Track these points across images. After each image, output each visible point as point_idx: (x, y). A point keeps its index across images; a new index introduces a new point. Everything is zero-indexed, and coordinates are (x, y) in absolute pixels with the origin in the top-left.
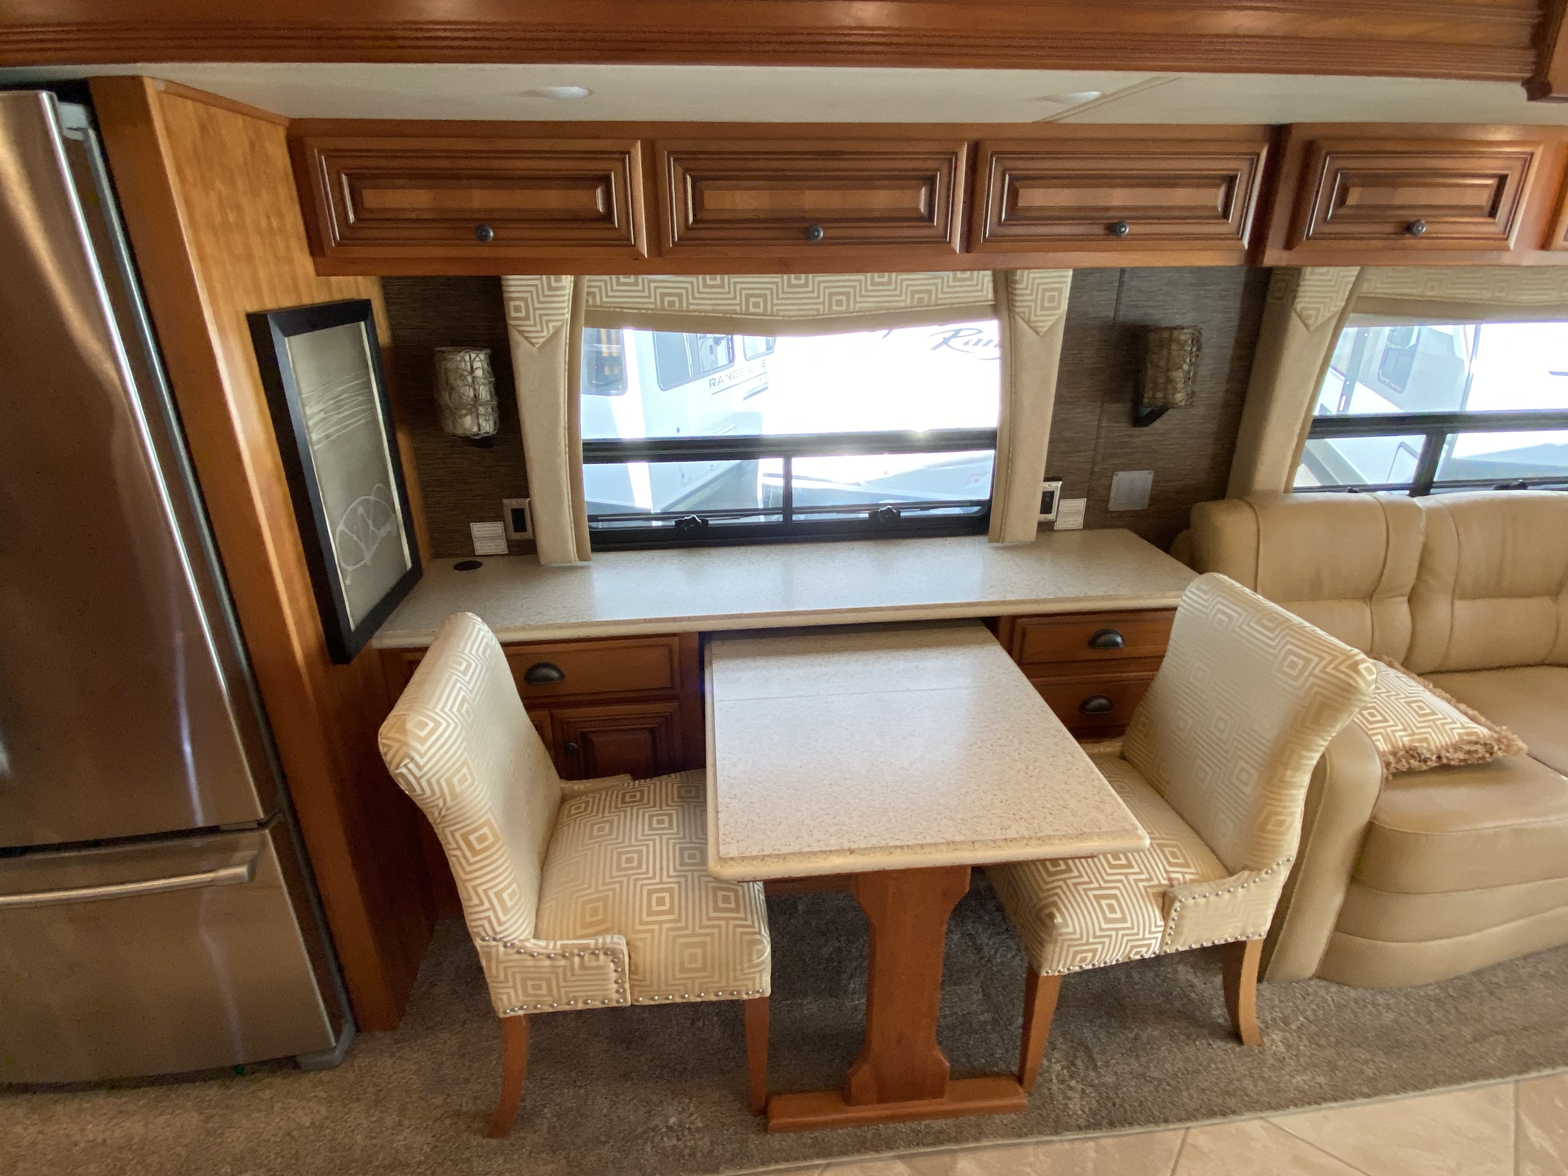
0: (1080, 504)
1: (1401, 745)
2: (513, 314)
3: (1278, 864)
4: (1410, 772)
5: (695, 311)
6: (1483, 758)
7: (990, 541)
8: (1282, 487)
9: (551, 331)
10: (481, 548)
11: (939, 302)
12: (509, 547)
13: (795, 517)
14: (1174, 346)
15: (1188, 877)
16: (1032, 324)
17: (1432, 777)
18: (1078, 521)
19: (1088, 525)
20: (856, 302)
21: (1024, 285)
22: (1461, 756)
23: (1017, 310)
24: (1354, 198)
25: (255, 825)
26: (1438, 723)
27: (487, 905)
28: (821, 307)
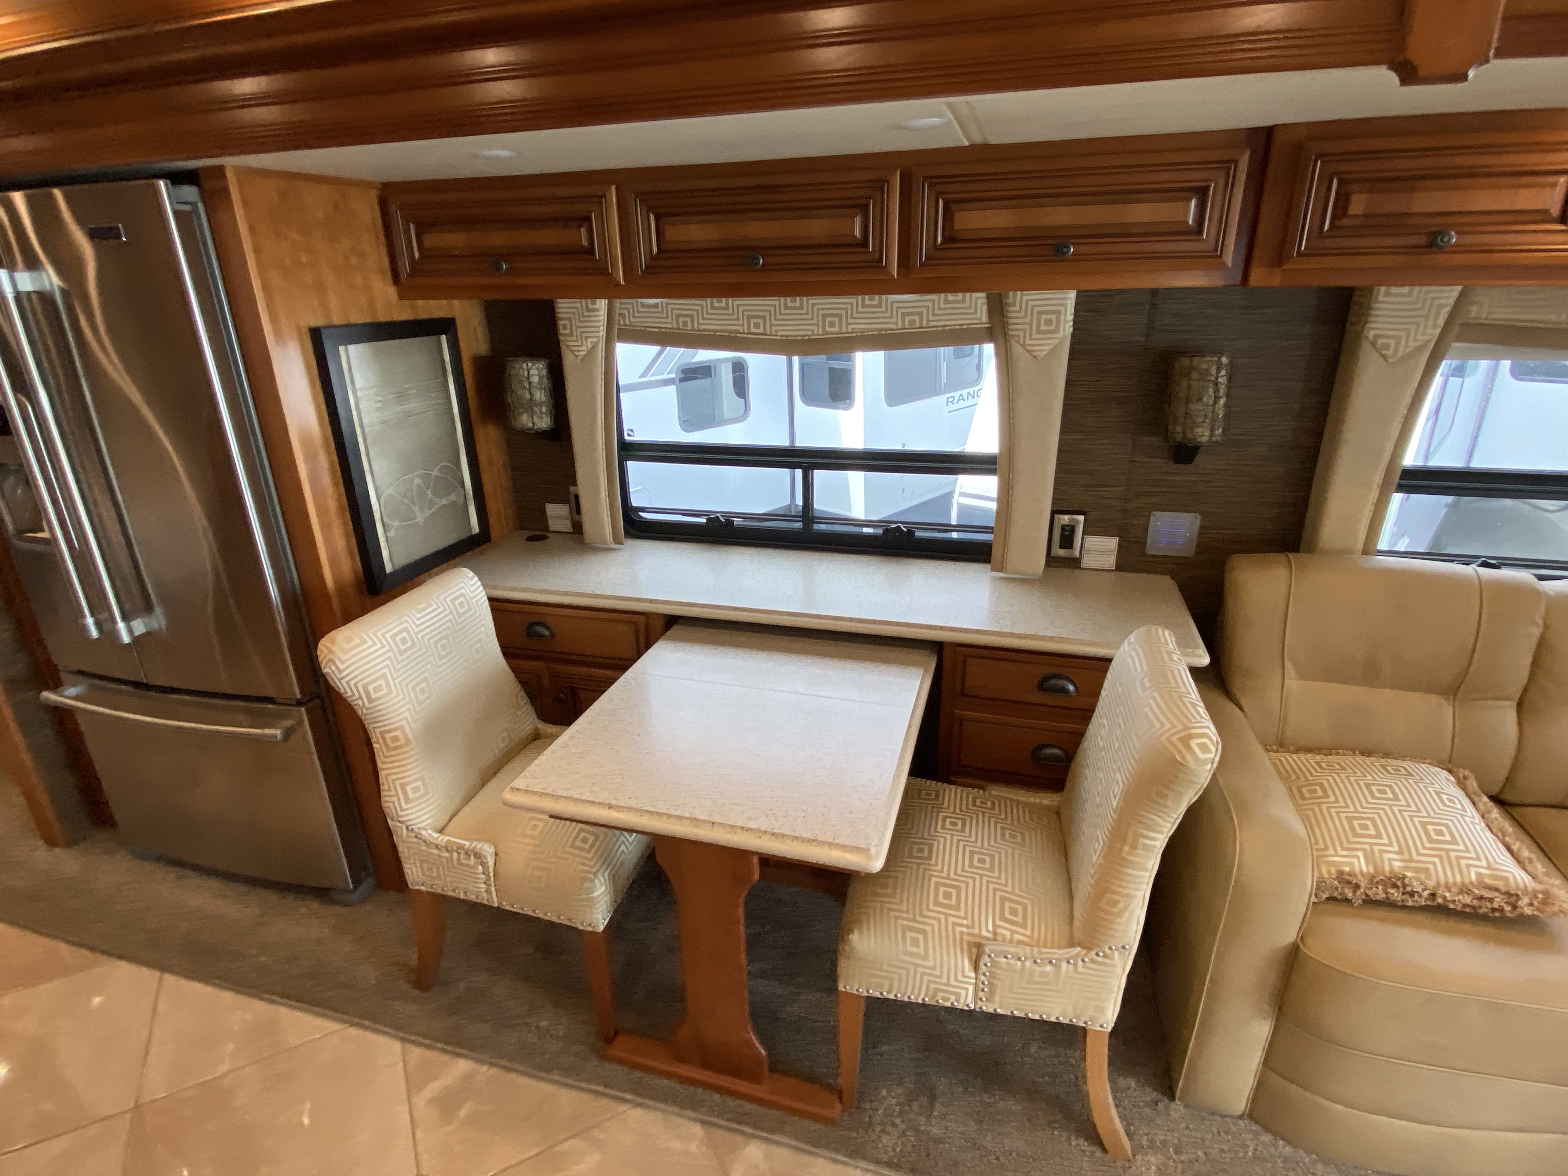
0: (1111, 543)
1: (1387, 869)
2: (562, 331)
3: (1110, 948)
4: (1388, 904)
5: (704, 330)
6: (1501, 910)
7: (993, 570)
8: (1360, 546)
9: (590, 346)
10: (553, 525)
11: (931, 324)
12: (573, 526)
13: (816, 527)
14: (1194, 375)
15: (1018, 937)
16: (1029, 348)
17: (1420, 917)
18: (1110, 561)
19: (1120, 567)
20: (848, 324)
21: (1017, 308)
22: (1468, 900)
23: (1011, 333)
24: (1358, 205)
25: (294, 702)
26: (1452, 854)
27: (393, 793)
28: (815, 328)
